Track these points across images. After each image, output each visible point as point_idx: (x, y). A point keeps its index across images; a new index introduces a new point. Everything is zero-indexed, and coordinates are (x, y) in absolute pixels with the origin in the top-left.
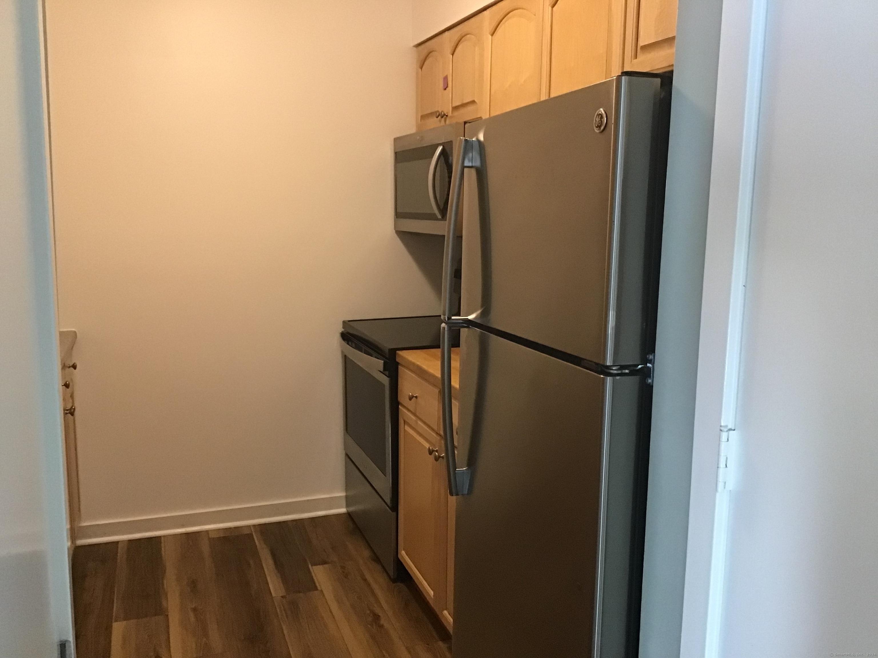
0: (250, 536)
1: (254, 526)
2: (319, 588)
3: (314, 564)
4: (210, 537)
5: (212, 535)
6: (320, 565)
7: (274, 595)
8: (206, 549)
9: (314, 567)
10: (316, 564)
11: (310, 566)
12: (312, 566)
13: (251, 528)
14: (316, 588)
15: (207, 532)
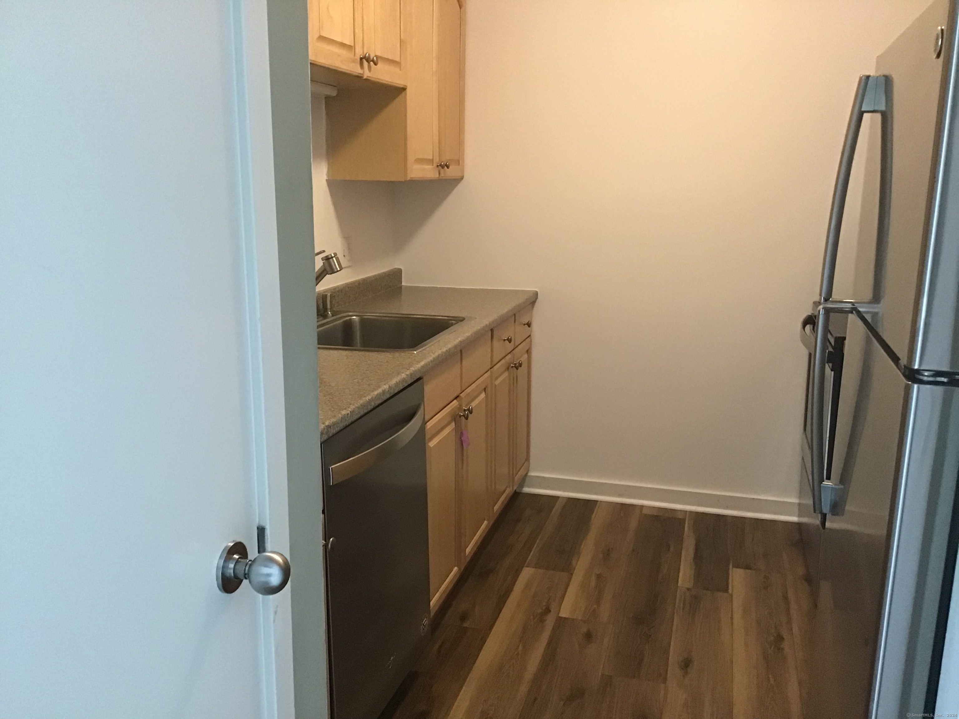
0: (681, 522)
1: (691, 512)
2: (730, 591)
3: (737, 566)
4: (643, 513)
5: (645, 511)
6: (742, 568)
7: (680, 584)
8: (633, 524)
9: (734, 569)
10: (738, 567)
11: (731, 567)
12: (733, 566)
13: (686, 513)
14: (726, 590)
15: (642, 507)
